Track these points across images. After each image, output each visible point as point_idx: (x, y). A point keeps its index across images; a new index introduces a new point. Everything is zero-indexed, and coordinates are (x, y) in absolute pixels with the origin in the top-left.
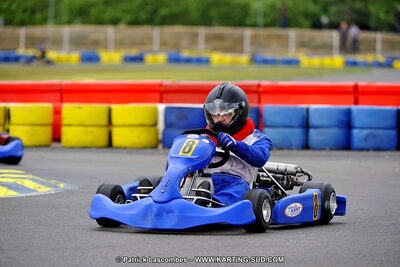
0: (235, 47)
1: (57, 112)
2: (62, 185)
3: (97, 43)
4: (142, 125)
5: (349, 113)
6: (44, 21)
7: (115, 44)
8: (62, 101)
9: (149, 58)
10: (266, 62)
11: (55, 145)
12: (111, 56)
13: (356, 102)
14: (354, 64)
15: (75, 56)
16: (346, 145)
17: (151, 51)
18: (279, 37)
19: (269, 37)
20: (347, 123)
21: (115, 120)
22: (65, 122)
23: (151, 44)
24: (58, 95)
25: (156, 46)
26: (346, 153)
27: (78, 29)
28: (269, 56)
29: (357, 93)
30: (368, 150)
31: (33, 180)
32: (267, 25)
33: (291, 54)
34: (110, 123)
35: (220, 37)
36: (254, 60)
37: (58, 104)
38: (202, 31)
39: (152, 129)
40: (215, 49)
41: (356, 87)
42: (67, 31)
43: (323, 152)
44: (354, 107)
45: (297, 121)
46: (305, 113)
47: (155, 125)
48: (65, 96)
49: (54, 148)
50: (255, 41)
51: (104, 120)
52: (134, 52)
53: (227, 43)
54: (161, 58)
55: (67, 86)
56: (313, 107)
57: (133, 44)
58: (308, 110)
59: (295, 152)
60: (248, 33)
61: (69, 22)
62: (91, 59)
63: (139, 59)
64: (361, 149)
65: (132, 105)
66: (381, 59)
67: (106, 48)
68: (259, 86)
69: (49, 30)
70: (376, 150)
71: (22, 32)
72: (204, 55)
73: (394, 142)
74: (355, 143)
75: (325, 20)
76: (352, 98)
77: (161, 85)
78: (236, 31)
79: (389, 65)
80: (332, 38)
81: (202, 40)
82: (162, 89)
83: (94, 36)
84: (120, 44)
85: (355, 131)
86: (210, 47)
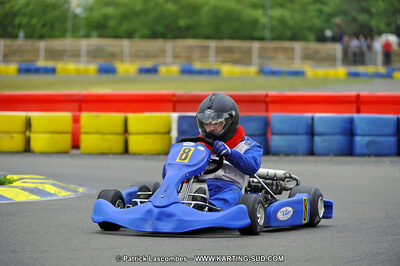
0: (244, 59)
1: (76, 120)
2: (81, 190)
3: (113, 56)
4: (156, 133)
5: (351, 121)
6: (63, 34)
7: (131, 56)
8: (80, 110)
9: (163, 70)
10: (273, 73)
11: (75, 151)
12: (126, 68)
13: (358, 111)
14: (356, 75)
15: (93, 68)
16: (349, 151)
17: (165, 64)
18: (285, 50)
19: (276, 50)
20: (350, 130)
21: (131, 129)
22: (83, 130)
23: (165, 56)
24: (77, 105)
25: (169, 59)
26: (349, 159)
27: (95, 41)
28: (276, 67)
29: (359, 103)
30: (369, 155)
31: (54, 185)
32: (273, 39)
33: (297, 65)
34: (126, 131)
35: (230, 50)
36: (262, 72)
37: (77, 113)
38: (213, 44)
39: (166, 136)
40: (224, 62)
41: (358, 96)
42: (84, 44)
43: (327, 158)
44: (356, 116)
45: (302, 128)
46: (310, 121)
47: (168, 132)
48: (83, 105)
49: (74, 155)
50: (262, 53)
51: (120, 129)
52: (148, 64)
53: (236, 56)
54: (175, 69)
55: (84, 96)
56: (318, 115)
57: (147, 56)
58: (312, 119)
59: (301, 158)
60: (256, 45)
61: (87, 36)
62: (107, 70)
63: (153, 71)
64: (363, 155)
65: (147, 114)
66: (382, 70)
67: (122, 60)
68: (267, 96)
69: (67, 43)
70: (378, 155)
71: (42, 45)
72: (215, 67)
73: (394, 149)
74: (358, 148)
75: (328, 33)
76: (354, 107)
77: (174, 95)
78: (245, 44)
79: (389, 76)
80: (335, 50)
81: (212, 53)
82: (175, 99)
83: (110, 49)
84: (135, 56)
85: (358, 139)
86: (220, 59)
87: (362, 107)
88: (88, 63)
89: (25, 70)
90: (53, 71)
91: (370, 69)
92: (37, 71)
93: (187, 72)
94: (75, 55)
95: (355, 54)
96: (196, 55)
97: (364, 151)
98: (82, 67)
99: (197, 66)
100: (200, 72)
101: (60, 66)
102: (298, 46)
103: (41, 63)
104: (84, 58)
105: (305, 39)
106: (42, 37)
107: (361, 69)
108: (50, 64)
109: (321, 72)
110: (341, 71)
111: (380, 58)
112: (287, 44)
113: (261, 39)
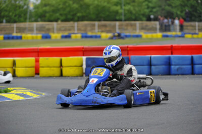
1: (37, 61)
2: (44, 94)
3: (49, 30)
4: (75, 66)
5: (169, 58)
6: (25, 21)
7: (57, 30)
8: (39, 56)
9: (73, 36)
11: (37, 76)
12: (56, 36)
13: (172, 54)
14: (167, 36)
15: (40, 36)
16: (168, 73)
17: (74, 33)
18: (132, 25)
19: (127, 25)
20: (168, 63)
22: (41, 66)
23: (74, 30)
24: (37, 54)
25: (76, 32)
26: (168, 76)
27: (40, 23)
29: (172, 50)
30: (178, 75)
31: (31, 92)
32: (125, 20)
33: (137, 32)
34: (61, 65)
35: (105, 26)
37: (37, 58)
38: (97, 23)
39: (80, 68)
40: (102, 32)
42: (35, 24)
43: (158, 76)
44: (171, 56)
46: (149, 59)
47: (82, 66)
48: (39, 54)
49: (36, 78)
50: (121, 27)
51: (58, 65)
52: (66, 34)
53: (108, 29)
54: (79, 36)
55: (40, 49)
56: (153, 56)
57: (65, 30)
58: (151, 57)
60: (117, 23)
61: (36, 21)
62: (47, 37)
63: (68, 37)
64: (175, 75)
65: (71, 57)
66: (179, 34)
67: (53, 32)
68: (128, 47)
69: (27, 24)
70: (182, 74)
71: (15, 25)
72: (99, 34)
73: (190, 71)
74: (173, 72)
75: (152, 17)
76: (170, 51)
77: (83, 48)
78: (113, 23)
79: (182, 36)
80: (156, 25)
81: (96, 27)
82: (83, 50)
83: (47, 27)
84: (59, 30)
85: (172, 67)
86: (100, 30)
87: (174, 52)
88: (37, 34)
89: (7, 38)
90: (21, 38)
91: (173, 33)
92: (13, 38)
93: (85, 37)
94: (31, 30)
95: (166, 26)
96: (89, 28)
97: (176, 73)
98: (34, 36)
99: (90, 34)
100: (91, 37)
101: (23, 35)
102: (138, 23)
103: (15, 34)
104: (35, 32)
105: (141, 20)
106: (15, 22)
107: (169, 33)
108: (19, 35)
109: (149, 35)
110: (159, 35)
111: (178, 28)
112: (133, 22)
113: (120, 20)
